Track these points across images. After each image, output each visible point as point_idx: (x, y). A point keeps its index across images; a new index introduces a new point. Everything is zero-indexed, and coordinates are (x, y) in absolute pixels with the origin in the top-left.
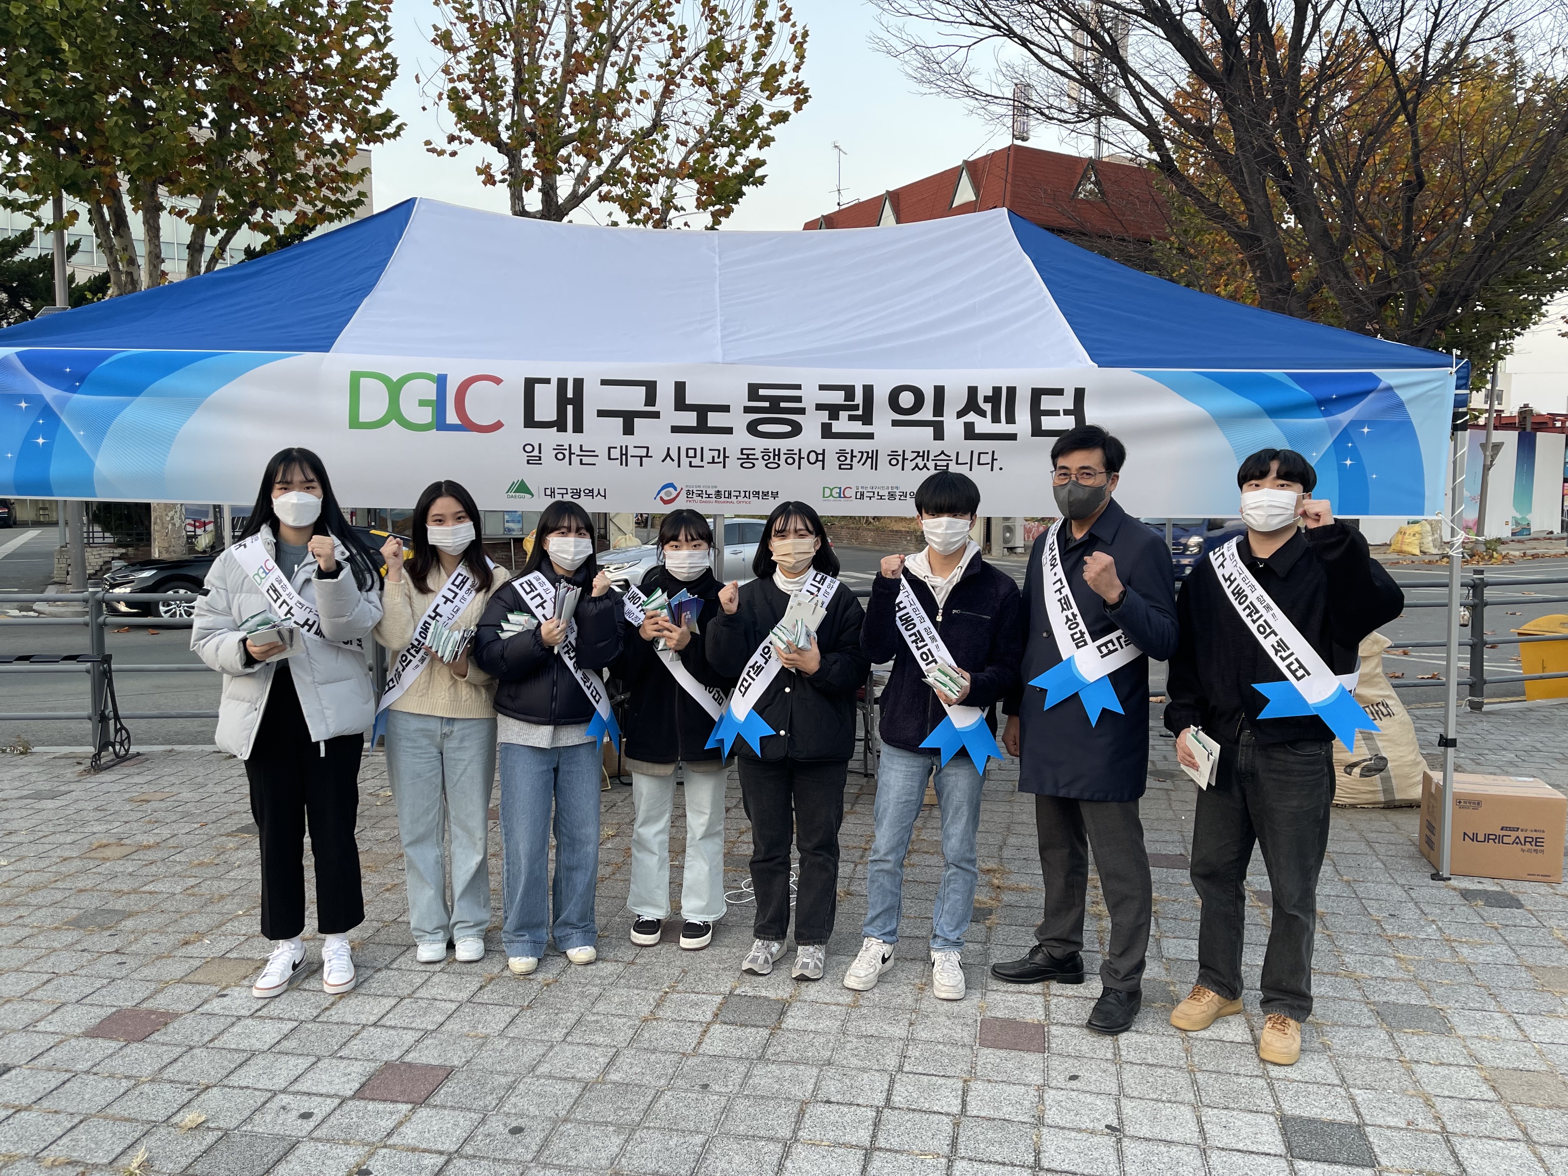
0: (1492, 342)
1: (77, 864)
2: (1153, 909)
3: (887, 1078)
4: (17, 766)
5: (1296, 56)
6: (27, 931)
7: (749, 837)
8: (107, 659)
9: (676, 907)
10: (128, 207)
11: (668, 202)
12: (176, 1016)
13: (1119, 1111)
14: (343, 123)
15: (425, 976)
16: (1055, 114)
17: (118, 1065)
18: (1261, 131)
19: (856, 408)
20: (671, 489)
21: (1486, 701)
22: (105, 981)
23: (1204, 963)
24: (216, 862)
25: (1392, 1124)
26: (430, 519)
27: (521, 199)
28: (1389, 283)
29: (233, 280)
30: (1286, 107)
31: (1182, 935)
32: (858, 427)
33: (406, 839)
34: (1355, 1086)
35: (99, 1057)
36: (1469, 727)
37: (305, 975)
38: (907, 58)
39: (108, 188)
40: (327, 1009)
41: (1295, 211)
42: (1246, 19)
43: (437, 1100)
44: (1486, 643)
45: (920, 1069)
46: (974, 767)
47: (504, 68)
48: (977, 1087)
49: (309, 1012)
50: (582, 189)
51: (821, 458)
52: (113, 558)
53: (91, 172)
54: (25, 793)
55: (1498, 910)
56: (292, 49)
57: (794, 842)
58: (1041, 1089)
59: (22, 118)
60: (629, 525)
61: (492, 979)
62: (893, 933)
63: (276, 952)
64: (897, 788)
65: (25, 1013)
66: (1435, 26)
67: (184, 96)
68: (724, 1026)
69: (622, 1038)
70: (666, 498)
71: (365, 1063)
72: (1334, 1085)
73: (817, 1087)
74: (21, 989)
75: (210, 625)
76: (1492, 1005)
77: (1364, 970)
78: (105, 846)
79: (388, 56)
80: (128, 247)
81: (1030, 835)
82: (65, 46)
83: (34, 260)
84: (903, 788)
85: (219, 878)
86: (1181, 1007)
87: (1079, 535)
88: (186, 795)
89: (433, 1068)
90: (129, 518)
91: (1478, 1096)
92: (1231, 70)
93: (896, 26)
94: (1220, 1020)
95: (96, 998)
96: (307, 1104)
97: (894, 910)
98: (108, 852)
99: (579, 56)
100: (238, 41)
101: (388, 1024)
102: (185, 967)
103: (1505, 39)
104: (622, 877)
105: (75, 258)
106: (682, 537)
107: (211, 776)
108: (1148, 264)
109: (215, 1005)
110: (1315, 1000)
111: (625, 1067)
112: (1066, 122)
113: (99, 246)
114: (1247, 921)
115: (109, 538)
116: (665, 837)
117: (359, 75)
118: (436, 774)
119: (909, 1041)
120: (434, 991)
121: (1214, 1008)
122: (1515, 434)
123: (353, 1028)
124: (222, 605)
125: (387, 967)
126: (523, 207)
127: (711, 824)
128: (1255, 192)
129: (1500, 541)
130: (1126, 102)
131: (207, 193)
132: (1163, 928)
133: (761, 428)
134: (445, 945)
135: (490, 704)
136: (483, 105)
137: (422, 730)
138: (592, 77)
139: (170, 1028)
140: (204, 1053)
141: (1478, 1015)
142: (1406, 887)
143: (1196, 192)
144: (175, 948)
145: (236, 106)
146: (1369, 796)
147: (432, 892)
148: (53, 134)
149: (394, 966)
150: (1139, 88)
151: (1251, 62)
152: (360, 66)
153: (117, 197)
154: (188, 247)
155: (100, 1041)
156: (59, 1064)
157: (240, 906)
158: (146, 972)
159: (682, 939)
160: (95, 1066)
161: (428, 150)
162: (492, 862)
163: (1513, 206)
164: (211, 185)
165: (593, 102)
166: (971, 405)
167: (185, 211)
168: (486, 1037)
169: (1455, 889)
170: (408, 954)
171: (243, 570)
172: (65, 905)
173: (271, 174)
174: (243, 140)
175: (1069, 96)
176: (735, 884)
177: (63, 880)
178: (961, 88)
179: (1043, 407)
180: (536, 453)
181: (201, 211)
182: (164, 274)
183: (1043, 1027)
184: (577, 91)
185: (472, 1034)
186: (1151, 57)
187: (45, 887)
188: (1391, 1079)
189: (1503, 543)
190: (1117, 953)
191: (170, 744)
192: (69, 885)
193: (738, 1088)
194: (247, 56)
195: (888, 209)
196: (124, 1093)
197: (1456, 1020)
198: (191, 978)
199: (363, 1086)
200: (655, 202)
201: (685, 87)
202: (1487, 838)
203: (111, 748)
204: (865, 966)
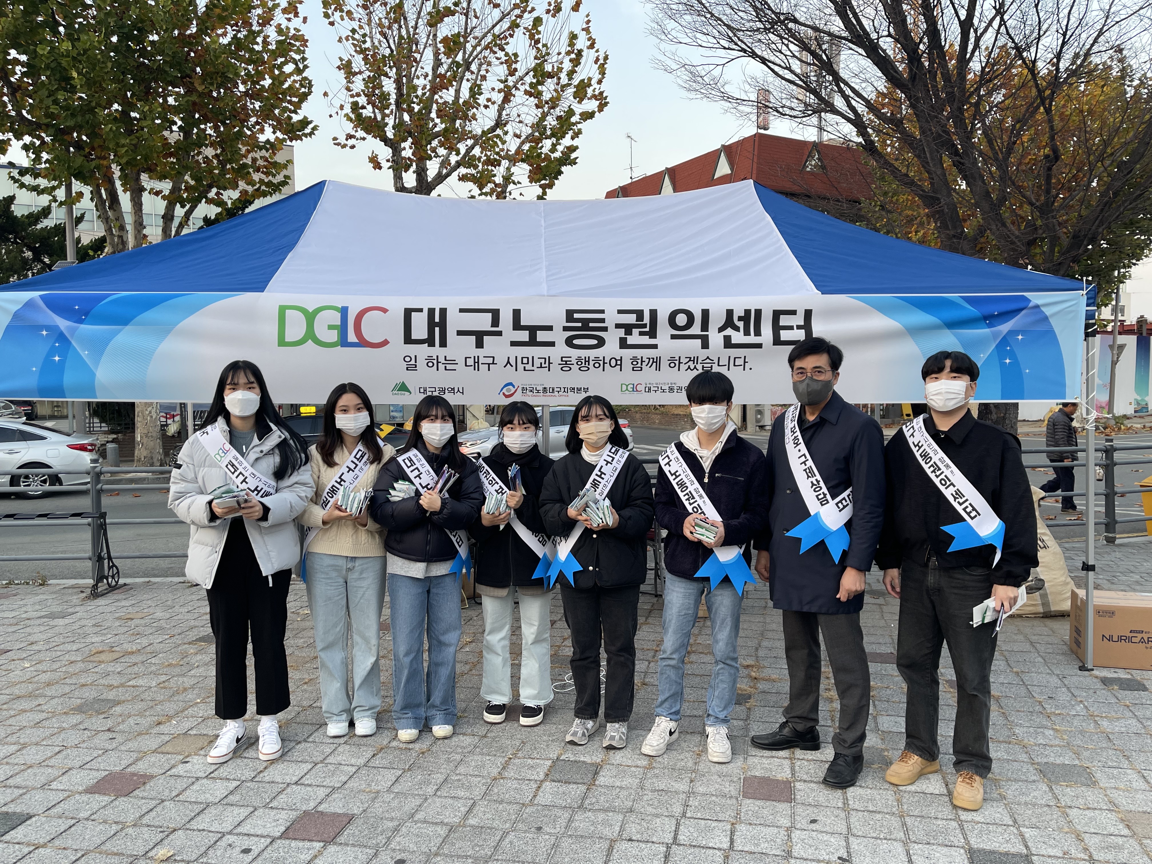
0: (1114, 270)
1: (81, 666)
2: (871, 694)
3: (674, 822)
4: (37, 594)
5: (962, 66)
6: (44, 715)
7: (569, 643)
8: (103, 515)
9: (516, 694)
10: (119, 189)
11: (508, 179)
12: (152, 777)
13: (848, 847)
14: (274, 127)
15: (333, 747)
16: (787, 111)
17: (110, 814)
18: (938, 122)
19: (645, 326)
20: (511, 387)
21: (1117, 536)
22: (100, 752)
23: (909, 735)
24: (181, 663)
25: (1052, 854)
26: (337, 409)
27: (401, 178)
28: (1036, 229)
29: (196, 241)
30: (955, 104)
31: (893, 713)
32: (646, 340)
33: (320, 645)
34: (1024, 826)
35: (96, 807)
36: (1106, 556)
37: (245, 747)
38: (679, 74)
39: (105, 175)
40: (261, 771)
41: (964, 178)
42: (926, 40)
43: (342, 839)
44: (1116, 493)
45: (699, 815)
46: (735, 589)
47: (389, 86)
48: (741, 828)
49: (248, 774)
50: (445, 171)
51: (619, 363)
52: (108, 442)
53: (93, 164)
54: (43, 614)
55: (1129, 692)
56: (237, 75)
57: (603, 646)
58: (789, 830)
59: (43, 127)
60: (481, 413)
61: (382, 749)
62: (677, 713)
63: (225, 730)
64: (678, 605)
65: (42, 775)
66: (1064, 44)
67: (160, 109)
68: (553, 783)
69: (477, 793)
70: (507, 394)
71: (290, 812)
72: (1008, 825)
73: (622, 829)
74: (39, 758)
75: (183, 490)
76: (1125, 764)
77: (1030, 739)
78: (101, 652)
79: (306, 78)
80: (119, 217)
81: (779, 640)
82: (75, 75)
83: (51, 228)
84: (683, 604)
85: (183, 675)
86: (894, 768)
87: (811, 418)
88: (159, 614)
89: (339, 815)
90: (119, 412)
91: (1117, 832)
92: (915, 78)
93: (671, 51)
94: (923, 778)
95: (94, 765)
96: (246, 843)
97: (678, 695)
98: (103, 657)
99: (442, 76)
100: (198, 69)
101: (306, 782)
102: (159, 741)
103: (1115, 51)
104: (477, 673)
105: (80, 226)
106: (516, 422)
107: (177, 600)
108: (856, 218)
109: (180, 769)
110: (994, 761)
111: (480, 815)
112: (795, 117)
113: (99, 217)
114: (941, 702)
115: (105, 427)
116: (507, 643)
117: (284, 93)
118: (342, 598)
119: (691, 793)
120: (339, 758)
121: (917, 768)
122: (1135, 337)
123: (281, 786)
124: (191, 476)
125: (305, 741)
126: (403, 184)
127: (539, 634)
128: (934, 165)
129: (1126, 417)
130: (839, 102)
131: (176, 177)
132: (879, 708)
133: (576, 342)
134: (347, 724)
135: (382, 546)
136: (374, 112)
137: (332, 566)
138: (452, 91)
139: (148, 787)
140: (172, 805)
141: (1115, 772)
142: (1061, 677)
143: (892, 165)
144: (151, 727)
145: (197, 116)
146: (1031, 608)
147: (339, 684)
148: (66, 137)
149: (310, 740)
150: (848, 92)
151: (929, 72)
152: (286, 86)
153: (111, 182)
154: (163, 217)
155: (97, 795)
156: (67, 813)
157: (198, 696)
158: (130, 745)
159: (521, 718)
160: (93, 814)
161: (335, 144)
162: (382, 662)
163: (1125, 172)
164: (179, 173)
165: (453, 108)
166: (729, 322)
167: (160, 192)
168: (378, 792)
169: (1097, 677)
170: (321, 731)
171: (206, 450)
172: (71, 696)
173: (222, 164)
174: (202, 141)
175: (797, 99)
176: (560, 678)
177: (70, 677)
178: (718, 94)
179: (782, 323)
180: (413, 362)
181: (172, 192)
182: (145, 236)
183: (790, 782)
184: (440, 101)
185: (367, 790)
186: (856, 70)
187: (57, 683)
188: (1051, 820)
189: (1128, 419)
190: (845, 727)
191: (148, 577)
192: (74, 681)
193: (563, 829)
194: (205, 80)
195: (667, 181)
196: (114, 835)
197: (1098, 775)
198: (163, 749)
199: (287, 829)
200: (499, 180)
201: (519, 96)
202: (1120, 639)
203: (105, 581)
204: (657, 738)
